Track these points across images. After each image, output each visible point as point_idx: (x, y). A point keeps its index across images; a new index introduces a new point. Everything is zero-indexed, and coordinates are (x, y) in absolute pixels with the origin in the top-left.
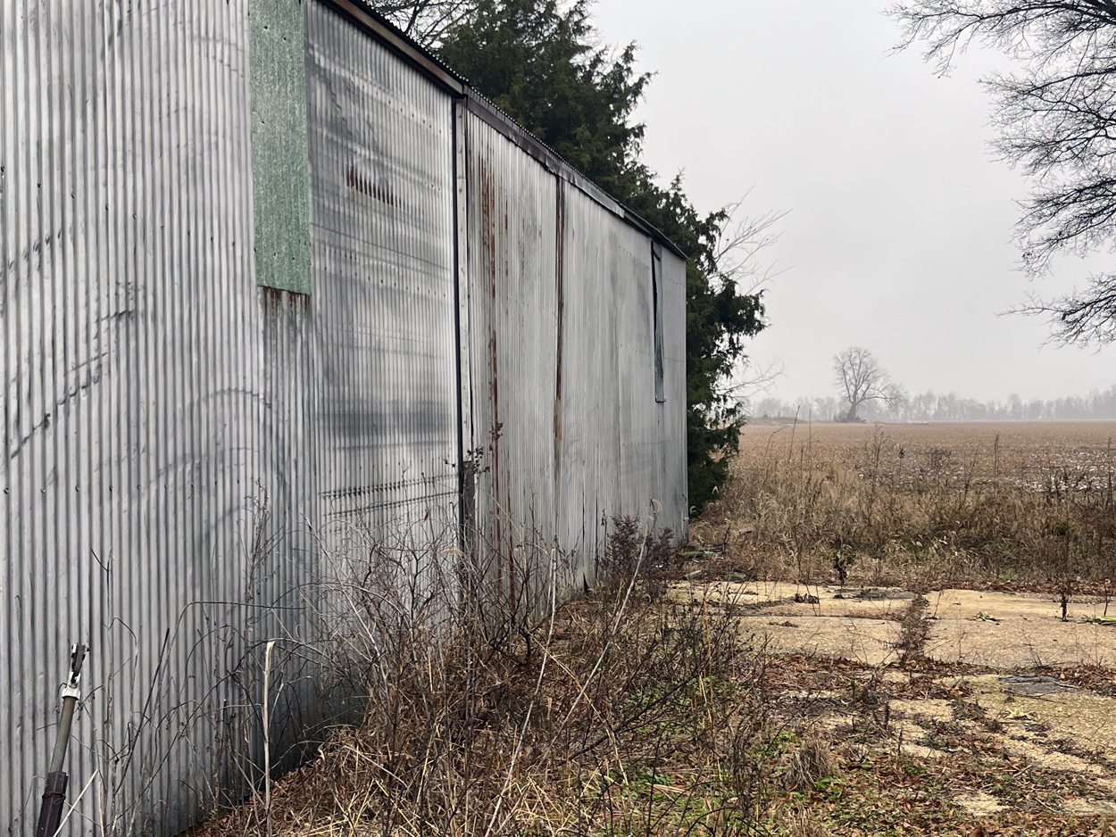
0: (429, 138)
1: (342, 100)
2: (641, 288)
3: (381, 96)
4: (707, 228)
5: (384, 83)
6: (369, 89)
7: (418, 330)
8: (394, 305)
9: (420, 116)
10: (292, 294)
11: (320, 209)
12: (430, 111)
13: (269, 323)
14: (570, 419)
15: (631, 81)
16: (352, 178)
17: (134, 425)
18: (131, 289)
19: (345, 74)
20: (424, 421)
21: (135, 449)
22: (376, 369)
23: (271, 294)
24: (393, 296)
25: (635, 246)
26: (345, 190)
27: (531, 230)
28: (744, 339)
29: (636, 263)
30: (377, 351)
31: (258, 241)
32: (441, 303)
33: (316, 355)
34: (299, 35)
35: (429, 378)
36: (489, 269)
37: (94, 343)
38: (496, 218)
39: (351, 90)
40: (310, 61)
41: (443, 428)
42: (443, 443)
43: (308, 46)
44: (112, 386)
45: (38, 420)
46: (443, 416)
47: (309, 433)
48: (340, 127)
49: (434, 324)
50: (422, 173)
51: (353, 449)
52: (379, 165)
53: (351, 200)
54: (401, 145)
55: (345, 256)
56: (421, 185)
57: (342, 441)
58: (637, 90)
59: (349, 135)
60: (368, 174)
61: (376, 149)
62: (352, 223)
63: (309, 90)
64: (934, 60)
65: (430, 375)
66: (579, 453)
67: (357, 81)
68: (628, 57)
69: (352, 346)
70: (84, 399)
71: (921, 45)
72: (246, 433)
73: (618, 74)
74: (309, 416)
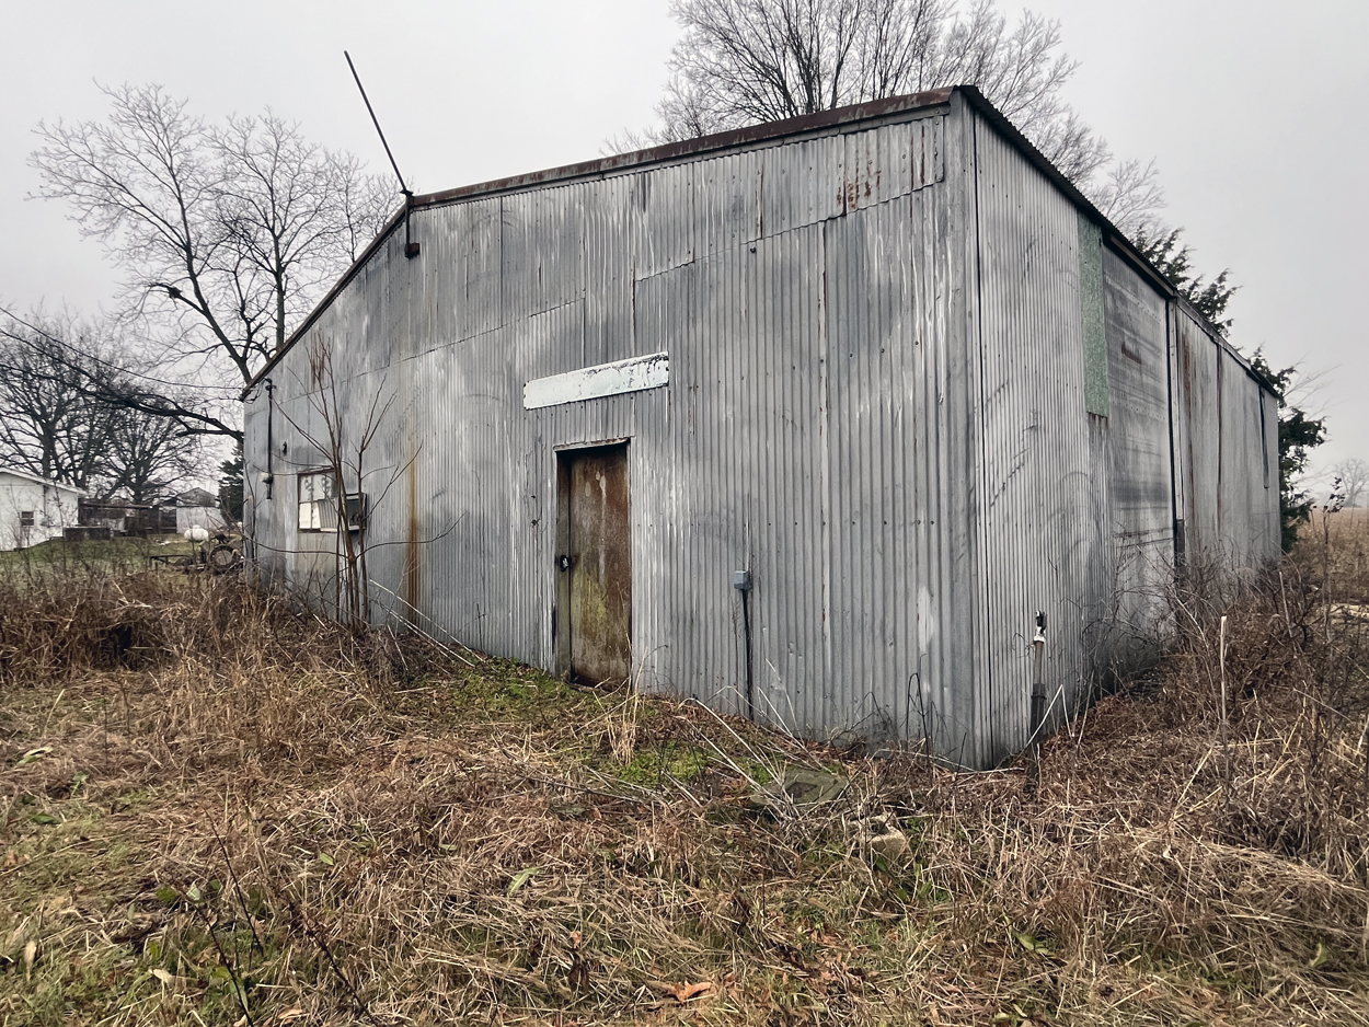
0: (1155, 322)
1: (1119, 303)
3: (1135, 301)
4: (1277, 380)
5: (1136, 293)
6: (1130, 297)
7: (1154, 439)
8: (1143, 423)
9: (1151, 311)
10: (1100, 416)
11: (1111, 369)
12: (1156, 309)
13: (1091, 433)
14: (1225, 496)
15: (1223, 293)
16: (1124, 350)
17: (1038, 490)
18: (1035, 413)
19: (1119, 288)
20: (1157, 494)
21: (1039, 505)
22: (1136, 463)
23: (1092, 415)
24: (1143, 418)
25: (1252, 388)
26: (1121, 355)
27: (1206, 377)
28: (1306, 449)
29: (1252, 399)
30: (1136, 451)
31: (1086, 386)
32: (1163, 424)
33: (1111, 453)
34: (1099, 271)
35: (1159, 474)
36: (1188, 402)
37: (1021, 443)
38: (1191, 371)
39: (1123, 299)
40: (1104, 280)
41: (1166, 501)
42: (1166, 508)
43: (1104, 273)
44: (1030, 466)
45: (1001, 487)
46: (1166, 492)
47: (1109, 500)
48: (1117, 318)
49: (1160, 434)
50: (1152, 345)
51: (1127, 509)
52: (1135, 341)
53: (1123, 361)
54: (1145, 329)
55: (1122, 395)
56: (1153, 352)
57: (1122, 505)
59: (1122, 324)
60: (1130, 346)
61: (1135, 334)
62: (1125, 377)
63: (1105, 298)
65: (1159, 466)
66: (1230, 518)
67: (1124, 291)
68: (1221, 279)
69: (1126, 449)
70: (1018, 474)
72: (1082, 498)
74: (1109, 489)
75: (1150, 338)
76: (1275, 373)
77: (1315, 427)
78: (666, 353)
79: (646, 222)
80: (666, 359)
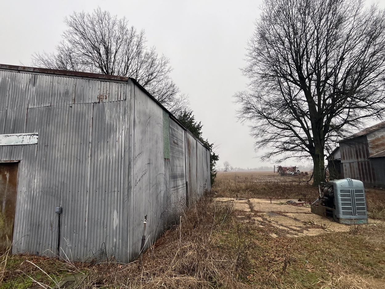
0: (182, 136)
1: (173, 131)
2: (205, 155)
4: (211, 146)
5: (177, 129)
6: (176, 130)
7: (181, 163)
8: (178, 160)
9: (181, 133)
10: (167, 159)
11: (170, 146)
12: (182, 132)
13: (165, 163)
14: (198, 174)
15: (200, 126)
16: (174, 142)
17: (150, 179)
18: (150, 159)
19: (173, 128)
20: (182, 176)
21: (150, 183)
22: (177, 169)
23: (165, 159)
24: (178, 158)
25: (204, 149)
26: (173, 144)
27: (193, 147)
28: (216, 161)
29: (204, 151)
30: (177, 166)
31: (164, 152)
32: (184, 159)
33: (170, 168)
34: (168, 124)
35: (182, 171)
36: (189, 153)
37: (145, 168)
38: (190, 146)
39: (174, 130)
40: (169, 126)
41: (184, 177)
42: (184, 179)
43: (169, 124)
44: (147, 174)
45: (139, 180)
46: (184, 175)
47: (169, 179)
48: (173, 135)
49: (183, 162)
50: (181, 141)
51: (174, 181)
52: (177, 140)
53: (174, 145)
54: (179, 137)
55: (173, 153)
56: (181, 142)
57: (173, 180)
58: (201, 127)
59: (174, 136)
60: (176, 141)
61: (177, 138)
62: (174, 148)
63: (169, 130)
64: (242, 123)
65: (182, 169)
66: (199, 179)
67: (174, 128)
68: (200, 123)
69: (174, 166)
70: (144, 176)
71: (240, 121)
72: (162, 180)
73: (199, 125)
74: (170, 177)
75: (180, 139)
76: (210, 145)
77: (217, 157)
78: (37, 133)
79: (34, 90)
80: (37, 135)
